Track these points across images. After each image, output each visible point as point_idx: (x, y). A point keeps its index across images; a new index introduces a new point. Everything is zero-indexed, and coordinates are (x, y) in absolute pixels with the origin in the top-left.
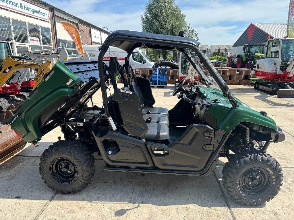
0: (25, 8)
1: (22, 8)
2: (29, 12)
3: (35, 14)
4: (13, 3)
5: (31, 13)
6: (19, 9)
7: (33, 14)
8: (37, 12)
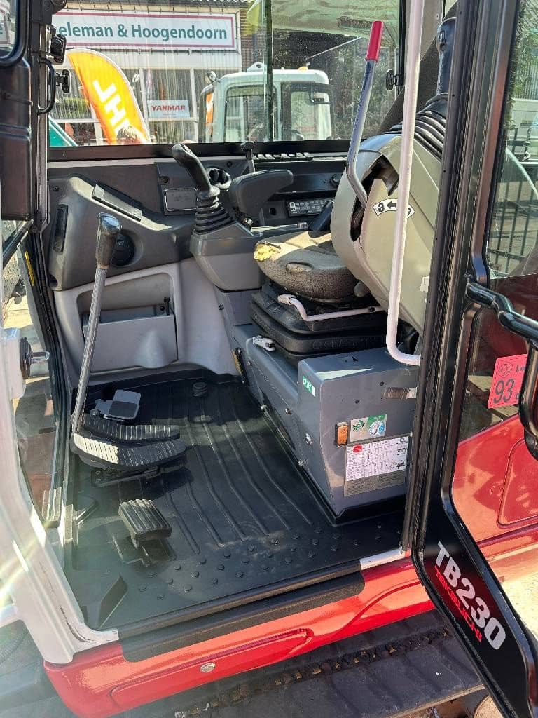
0: (137, 34)
1: (125, 35)
2: (152, 40)
3: (171, 41)
4: (96, 31)
5: (159, 40)
6: (116, 39)
7: (165, 43)
8: (182, 32)
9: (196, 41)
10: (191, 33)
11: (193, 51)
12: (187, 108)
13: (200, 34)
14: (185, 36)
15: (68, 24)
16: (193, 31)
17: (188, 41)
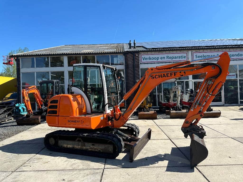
3: (232, 57)
8: (236, 55)
9: (240, 57)
10: (238, 55)
11: (238, 60)
12: (235, 75)
13: (241, 55)
14: (236, 56)
15: (203, 55)
16: (239, 55)
17: (237, 57)
